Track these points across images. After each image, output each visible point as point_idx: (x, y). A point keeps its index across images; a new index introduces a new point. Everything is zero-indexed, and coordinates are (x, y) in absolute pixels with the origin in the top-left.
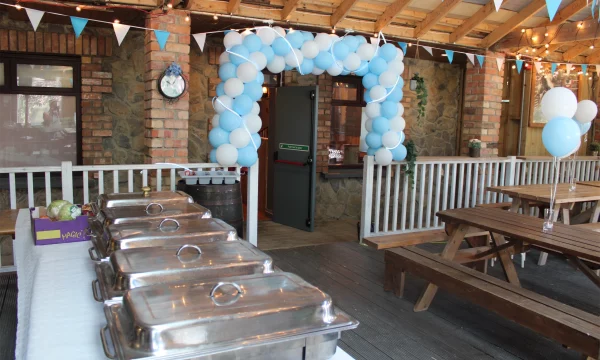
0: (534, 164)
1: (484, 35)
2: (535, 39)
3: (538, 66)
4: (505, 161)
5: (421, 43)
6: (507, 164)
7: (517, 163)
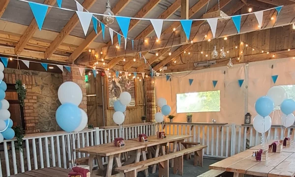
0: (111, 131)
1: (69, 54)
2: (97, 56)
3: (108, 74)
4: (92, 131)
5: (19, 58)
6: (93, 132)
7: (100, 132)
